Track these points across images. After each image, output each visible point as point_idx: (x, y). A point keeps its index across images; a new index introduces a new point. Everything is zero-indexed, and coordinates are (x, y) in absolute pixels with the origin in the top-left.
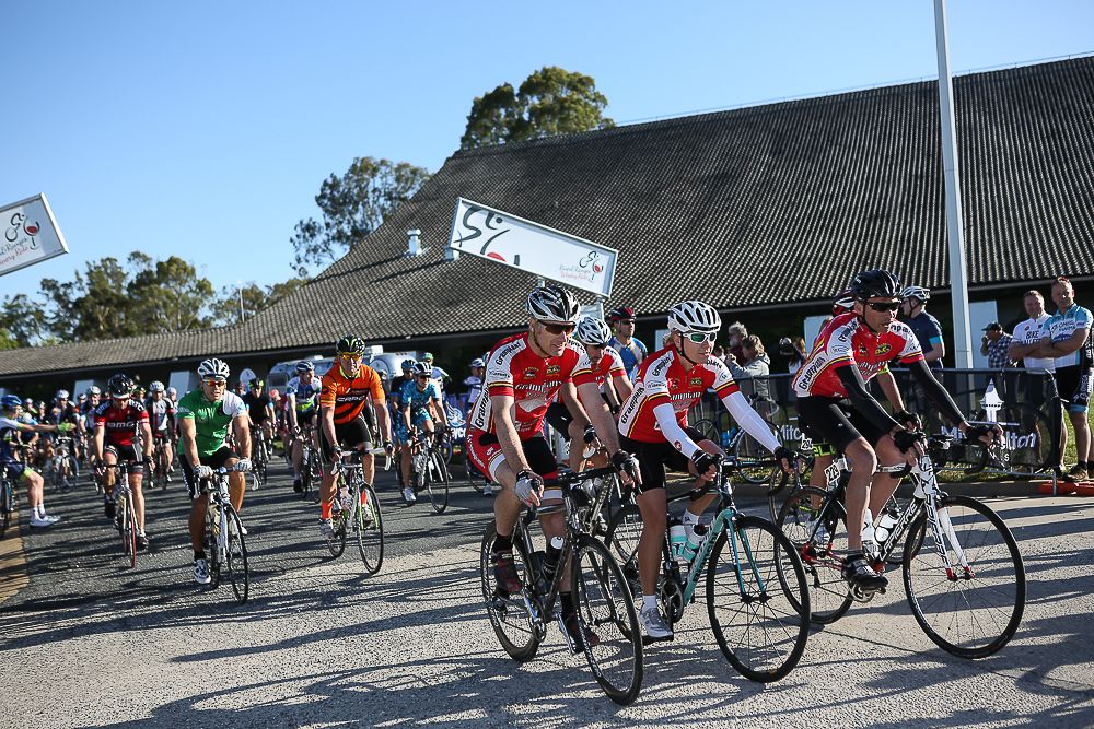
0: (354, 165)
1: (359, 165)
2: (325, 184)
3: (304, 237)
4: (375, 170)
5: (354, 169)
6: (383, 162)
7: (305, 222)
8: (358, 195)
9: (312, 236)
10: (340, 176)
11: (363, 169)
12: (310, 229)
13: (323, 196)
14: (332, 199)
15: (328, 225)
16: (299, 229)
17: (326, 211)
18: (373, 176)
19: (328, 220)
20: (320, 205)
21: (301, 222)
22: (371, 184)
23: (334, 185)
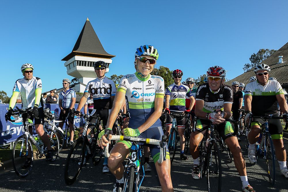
0: (260, 51)
1: (261, 51)
2: (252, 56)
3: (246, 68)
4: (265, 51)
5: (260, 52)
6: (267, 50)
7: (247, 64)
8: (260, 58)
9: (248, 67)
10: (256, 53)
11: (261, 52)
12: (248, 66)
13: (251, 58)
14: (254, 59)
15: (252, 65)
16: (245, 66)
17: (252, 62)
18: (264, 53)
19: (252, 64)
20: (250, 60)
21: (246, 64)
22: (264, 55)
23: (254, 55)
